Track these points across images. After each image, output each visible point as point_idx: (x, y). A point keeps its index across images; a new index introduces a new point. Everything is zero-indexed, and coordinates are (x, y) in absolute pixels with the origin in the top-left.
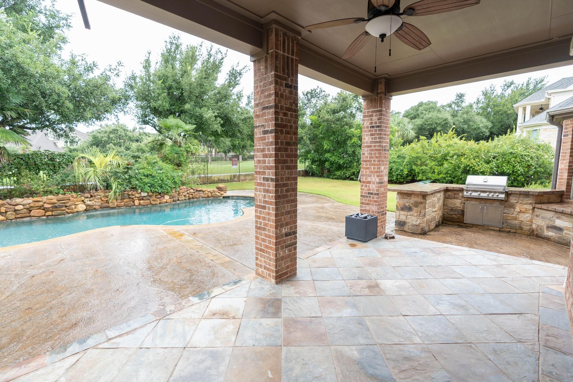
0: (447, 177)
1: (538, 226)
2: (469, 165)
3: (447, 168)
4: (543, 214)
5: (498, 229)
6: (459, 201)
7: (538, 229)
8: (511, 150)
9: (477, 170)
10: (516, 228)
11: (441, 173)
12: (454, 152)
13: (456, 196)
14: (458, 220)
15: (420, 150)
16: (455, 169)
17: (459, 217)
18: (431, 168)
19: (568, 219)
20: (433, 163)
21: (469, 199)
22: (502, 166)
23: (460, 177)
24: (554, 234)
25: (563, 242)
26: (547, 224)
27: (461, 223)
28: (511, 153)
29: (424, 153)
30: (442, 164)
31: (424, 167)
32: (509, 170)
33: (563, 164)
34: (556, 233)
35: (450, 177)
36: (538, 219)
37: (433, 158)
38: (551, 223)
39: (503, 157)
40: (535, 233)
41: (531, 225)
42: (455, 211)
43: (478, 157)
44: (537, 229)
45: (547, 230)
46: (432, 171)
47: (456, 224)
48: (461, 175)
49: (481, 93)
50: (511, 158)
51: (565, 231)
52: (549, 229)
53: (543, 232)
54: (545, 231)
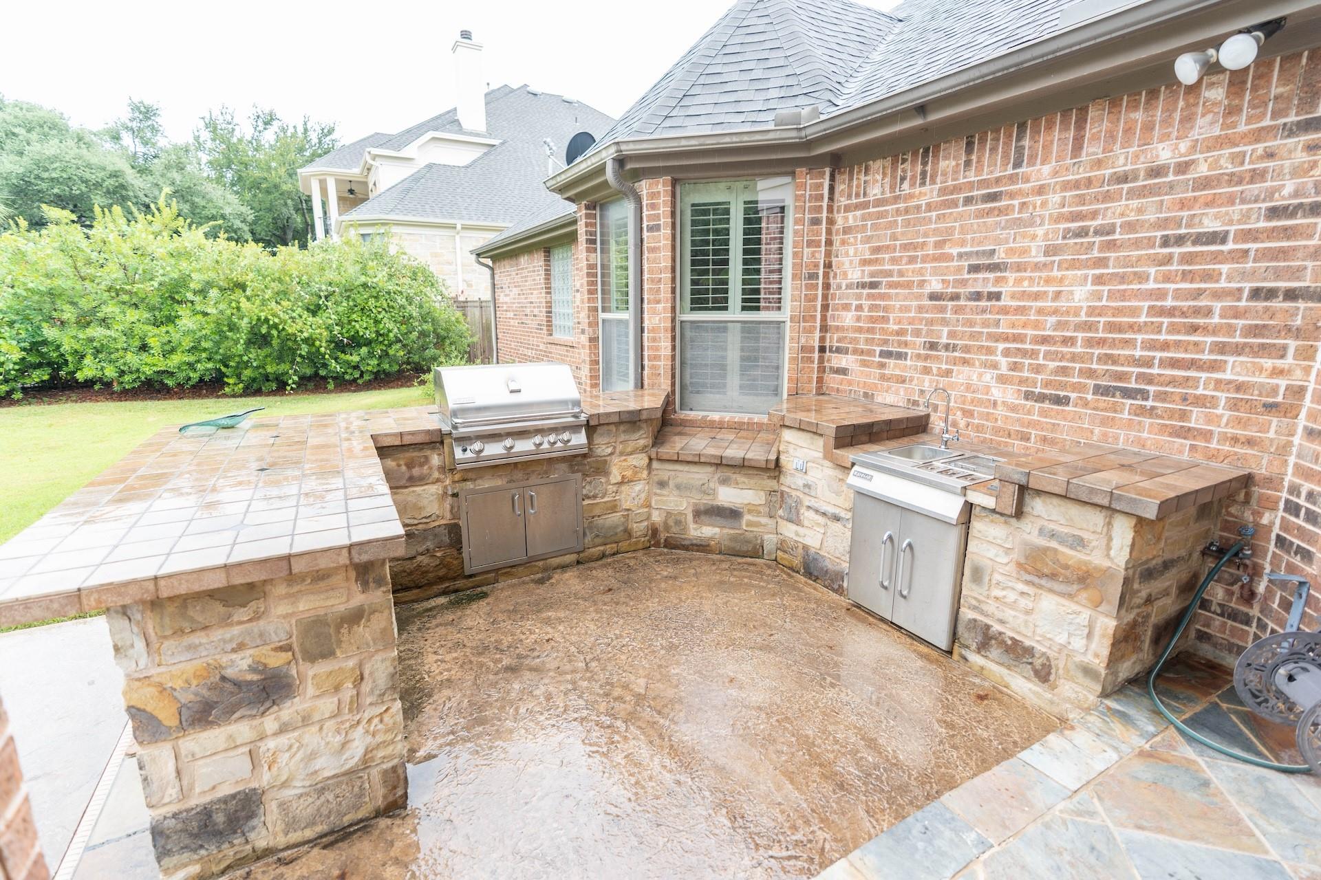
0: (198, 361)
1: (669, 514)
2: (267, 320)
3: (194, 332)
4: (680, 474)
5: (573, 557)
6: (434, 489)
7: (671, 522)
8: (363, 279)
9: (294, 334)
10: (616, 539)
11: (173, 351)
12: (206, 277)
13: (416, 471)
14: (442, 573)
15: (58, 263)
16: (220, 333)
17: (442, 559)
18: (128, 334)
19: (752, 482)
20: (132, 315)
21: (470, 475)
22: (349, 322)
23: (245, 358)
24: (717, 530)
25: (745, 548)
26: (696, 505)
27: (454, 579)
28: (365, 285)
29: (83, 279)
30: (171, 320)
31: (96, 332)
32: (368, 332)
33: (654, 313)
34: (722, 527)
35: (209, 359)
36: (664, 492)
37: (126, 298)
38: (706, 501)
39: (349, 297)
40: (663, 536)
41: (648, 518)
42: (425, 539)
43: (285, 293)
44: (666, 523)
45: (696, 522)
46: (137, 343)
47: (436, 589)
48: (247, 350)
49: (202, 124)
50: (367, 299)
51: (747, 517)
52: (703, 517)
53: (685, 529)
54: (692, 526)
